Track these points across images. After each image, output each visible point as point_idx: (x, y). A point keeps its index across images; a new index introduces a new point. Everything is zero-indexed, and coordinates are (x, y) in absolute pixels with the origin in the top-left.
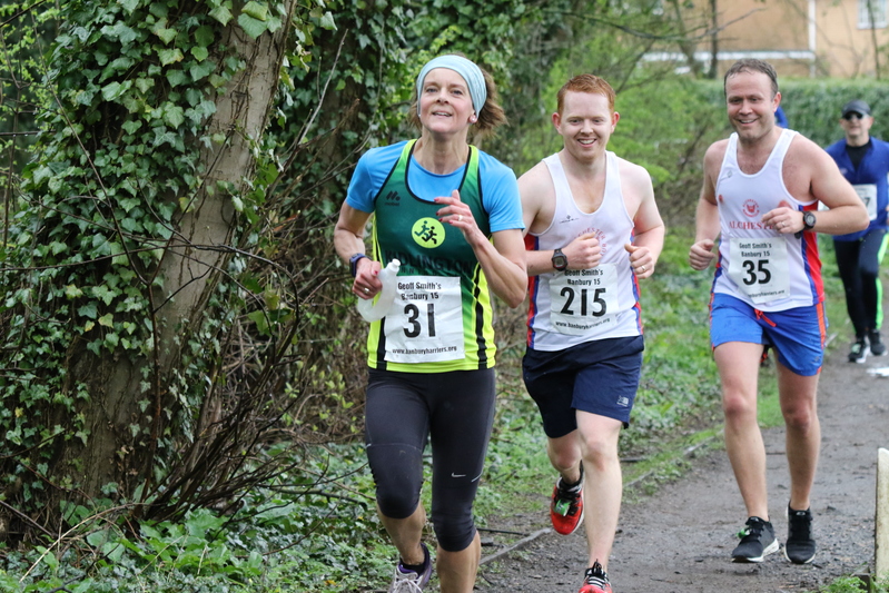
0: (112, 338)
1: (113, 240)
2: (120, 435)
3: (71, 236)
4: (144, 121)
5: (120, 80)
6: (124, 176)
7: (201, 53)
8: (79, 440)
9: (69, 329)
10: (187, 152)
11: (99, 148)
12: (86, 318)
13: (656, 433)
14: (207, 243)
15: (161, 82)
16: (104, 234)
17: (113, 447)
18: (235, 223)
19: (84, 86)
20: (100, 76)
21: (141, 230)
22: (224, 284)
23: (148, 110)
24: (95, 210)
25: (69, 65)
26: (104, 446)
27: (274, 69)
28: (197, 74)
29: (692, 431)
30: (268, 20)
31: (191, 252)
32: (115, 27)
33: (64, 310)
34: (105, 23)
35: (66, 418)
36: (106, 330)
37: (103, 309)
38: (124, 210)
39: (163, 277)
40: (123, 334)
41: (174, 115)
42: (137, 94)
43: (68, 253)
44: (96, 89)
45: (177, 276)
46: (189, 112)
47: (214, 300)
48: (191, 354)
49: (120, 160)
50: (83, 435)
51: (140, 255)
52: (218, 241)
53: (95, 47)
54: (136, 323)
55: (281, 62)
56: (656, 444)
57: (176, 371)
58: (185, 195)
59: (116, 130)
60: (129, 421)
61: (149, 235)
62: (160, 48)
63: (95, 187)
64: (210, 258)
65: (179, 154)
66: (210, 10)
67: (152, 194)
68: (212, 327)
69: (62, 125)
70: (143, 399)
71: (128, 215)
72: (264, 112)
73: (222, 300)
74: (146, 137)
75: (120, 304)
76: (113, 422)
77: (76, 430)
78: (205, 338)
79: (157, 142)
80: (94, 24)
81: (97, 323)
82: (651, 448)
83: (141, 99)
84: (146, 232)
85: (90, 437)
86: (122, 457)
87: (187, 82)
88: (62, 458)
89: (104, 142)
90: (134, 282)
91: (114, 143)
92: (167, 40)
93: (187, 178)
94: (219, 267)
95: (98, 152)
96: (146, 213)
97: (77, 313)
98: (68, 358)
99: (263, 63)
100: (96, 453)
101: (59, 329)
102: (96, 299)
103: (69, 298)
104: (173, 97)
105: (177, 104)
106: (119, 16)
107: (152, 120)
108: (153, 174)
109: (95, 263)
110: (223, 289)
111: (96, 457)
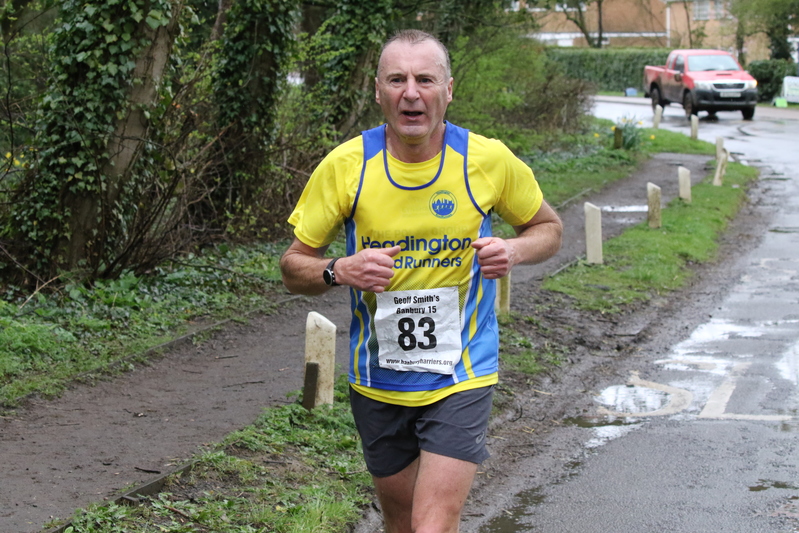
0: (82, 185)
1: (81, 134)
4: (98, 72)
5: (86, 51)
6: (88, 101)
7: (127, 37)
9: (61, 180)
10: (120, 88)
11: (75, 86)
12: (68, 174)
14: (132, 136)
15: (106, 51)
16: (77, 130)
17: (84, 241)
19: (69, 54)
20: (76, 48)
21: (96, 128)
23: (100, 66)
24: (74, 118)
26: (80, 240)
28: (124, 47)
30: (162, 20)
32: (83, 24)
33: (58, 170)
34: (79, 22)
35: (59, 226)
36: (79, 180)
38: (87, 118)
39: (108, 153)
40: (87, 182)
41: (112, 68)
42: (94, 58)
43: (60, 140)
44: (73, 55)
46: (121, 68)
49: (86, 92)
50: (68, 235)
51: (96, 141)
52: (138, 134)
53: (74, 34)
54: (94, 177)
57: (117, 202)
58: (119, 110)
59: (83, 76)
60: (92, 227)
62: (105, 34)
63: (73, 106)
65: (116, 89)
66: (131, 15)
70: (98, 216)
74: (99, 80)
75: (86, 167)
76: (84, 228)
77: (64, 232)
79: (104, 83)
81: (74, 177)
83: (96, 61)
84: (99, 130)
85: (72, 236)
86: (89, 246)
87: (120, 52)
89: (78, 83)
90: (93, 156)
91: (83, 83)
92: (110, 30)
93: (120, 102)
96: (99, 119)
97: (64, 171)
98: (60, 195)
99: (161, 42)
100: (75, 245)
101: (55, 180)
102: (73, 164)
103: (60, 164)
105: (115, 63)
106: (86, 18)
107: (102, 71)
108: (102, 99)
109: (72, 145)
110: (142, 159)
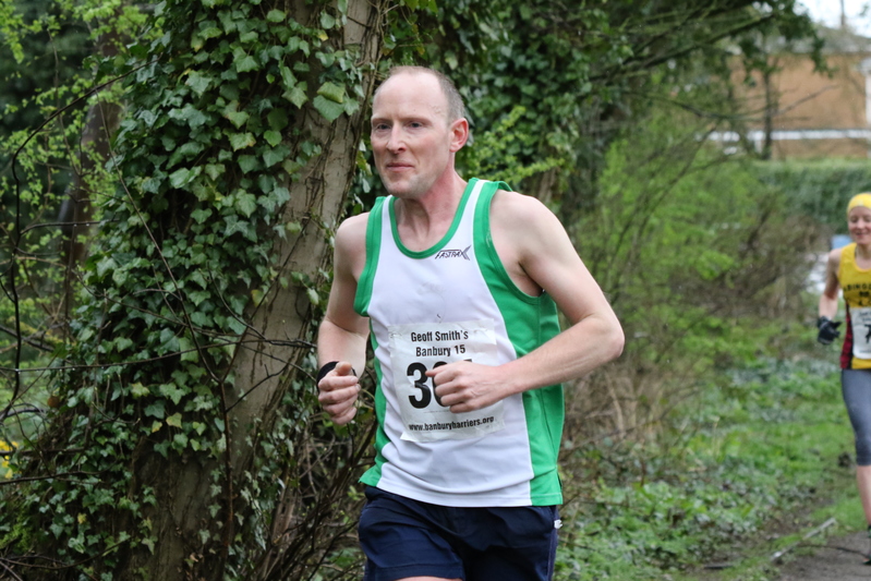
0: (181, 439)
1: (181, 336)
2: (189, 542)
3: (137, 331)
4: (214, 209)
5: (189, 166)
6: (194, 267)
7: (274, 138)
8: (146, 548)
9: (135, 430)
10: (260, 242)
11: (166, 238)
12: (153, 418)
13: (738, 538)
14: (280, 338)
15: (232, 169)
16: (172, 328)
17: (181, 555)
18: (310, 317)
19: (150, 173)
20: (167, 162)
21: (210, 324)
22: (298, 381)
23: (219, 197)
24: (163, 303)
25: (134, 150)
26: (172, 553)
27: (351, 155)
28: (270, 159)
29: (776, 536)
30: (345, 102)
31: (263, 347)
32: (183, 110)
33: (130, 409)
34: (172, 106)
35: (133, 524)
36: (175, 430)
37: (171, 408)
38: (193, 303)
39: (234, 374)
40: (192, 434)
41: (246, 203)
42: (207, 181)
43: (133, 349)
44: (162, 175)
45: (249, 373)
46: (263, 200)
47: (288, 398)
48: (263, 456)
49: (189, 250)
50: (149, 542)
51: (210, 351)
52: (293, 336)
53: (162, 131)
54: (206, 423)
55: (358, 146)
56: (739, 549)
57: (248, 475)
58: (257, 287)
59: (184, 218)
60: (199, 526)
61: (220, 330)
62: (230, 132)
63: (162, 280)
64: (285, 353)
65: (251, 244)
66: (283, 92)
67: (223, 286)
68: (286, 427)
69: (127, 214)
70: (213, 504)
71: (198, 309)
72: (340, 200)
73: (296, 397)
74: (216, 226)
75: (189, 402)
76: (181, 529)
77: (142, 537)
78: (279, 440)
79: (228, 232)
80: (161, 107)
81: (165, 424)
82: (735, 553)
83: (211, 186)
84: (216, 326)
85: (157, 545)
86: (191, 565)
87: (260, 168)
88: (127, 567)
89: (171, 232)
90: (204, 380)
91: (182, 232)
92: (239, 124)
93: (260, 270)
94: (293, 362)
95: (165, 242)
96: (217, 306)
97: (143, 412)
98: (134, 461)
99: (339, 148)
100: (163, 561)
101: (124, 429)
102: (163, 398)
103: (135, 397)
104: (245, 184)
105: (249, 191)
106: (188, 99)
107: (223, 208)
108: (223, 265)
109: (162, 360)
110: (297, 386)
111: (163, 566)
